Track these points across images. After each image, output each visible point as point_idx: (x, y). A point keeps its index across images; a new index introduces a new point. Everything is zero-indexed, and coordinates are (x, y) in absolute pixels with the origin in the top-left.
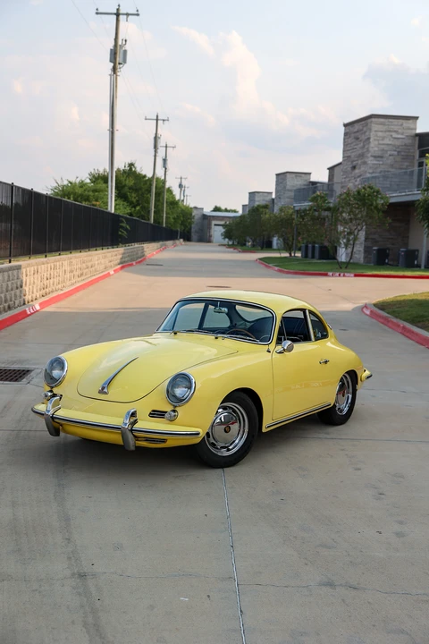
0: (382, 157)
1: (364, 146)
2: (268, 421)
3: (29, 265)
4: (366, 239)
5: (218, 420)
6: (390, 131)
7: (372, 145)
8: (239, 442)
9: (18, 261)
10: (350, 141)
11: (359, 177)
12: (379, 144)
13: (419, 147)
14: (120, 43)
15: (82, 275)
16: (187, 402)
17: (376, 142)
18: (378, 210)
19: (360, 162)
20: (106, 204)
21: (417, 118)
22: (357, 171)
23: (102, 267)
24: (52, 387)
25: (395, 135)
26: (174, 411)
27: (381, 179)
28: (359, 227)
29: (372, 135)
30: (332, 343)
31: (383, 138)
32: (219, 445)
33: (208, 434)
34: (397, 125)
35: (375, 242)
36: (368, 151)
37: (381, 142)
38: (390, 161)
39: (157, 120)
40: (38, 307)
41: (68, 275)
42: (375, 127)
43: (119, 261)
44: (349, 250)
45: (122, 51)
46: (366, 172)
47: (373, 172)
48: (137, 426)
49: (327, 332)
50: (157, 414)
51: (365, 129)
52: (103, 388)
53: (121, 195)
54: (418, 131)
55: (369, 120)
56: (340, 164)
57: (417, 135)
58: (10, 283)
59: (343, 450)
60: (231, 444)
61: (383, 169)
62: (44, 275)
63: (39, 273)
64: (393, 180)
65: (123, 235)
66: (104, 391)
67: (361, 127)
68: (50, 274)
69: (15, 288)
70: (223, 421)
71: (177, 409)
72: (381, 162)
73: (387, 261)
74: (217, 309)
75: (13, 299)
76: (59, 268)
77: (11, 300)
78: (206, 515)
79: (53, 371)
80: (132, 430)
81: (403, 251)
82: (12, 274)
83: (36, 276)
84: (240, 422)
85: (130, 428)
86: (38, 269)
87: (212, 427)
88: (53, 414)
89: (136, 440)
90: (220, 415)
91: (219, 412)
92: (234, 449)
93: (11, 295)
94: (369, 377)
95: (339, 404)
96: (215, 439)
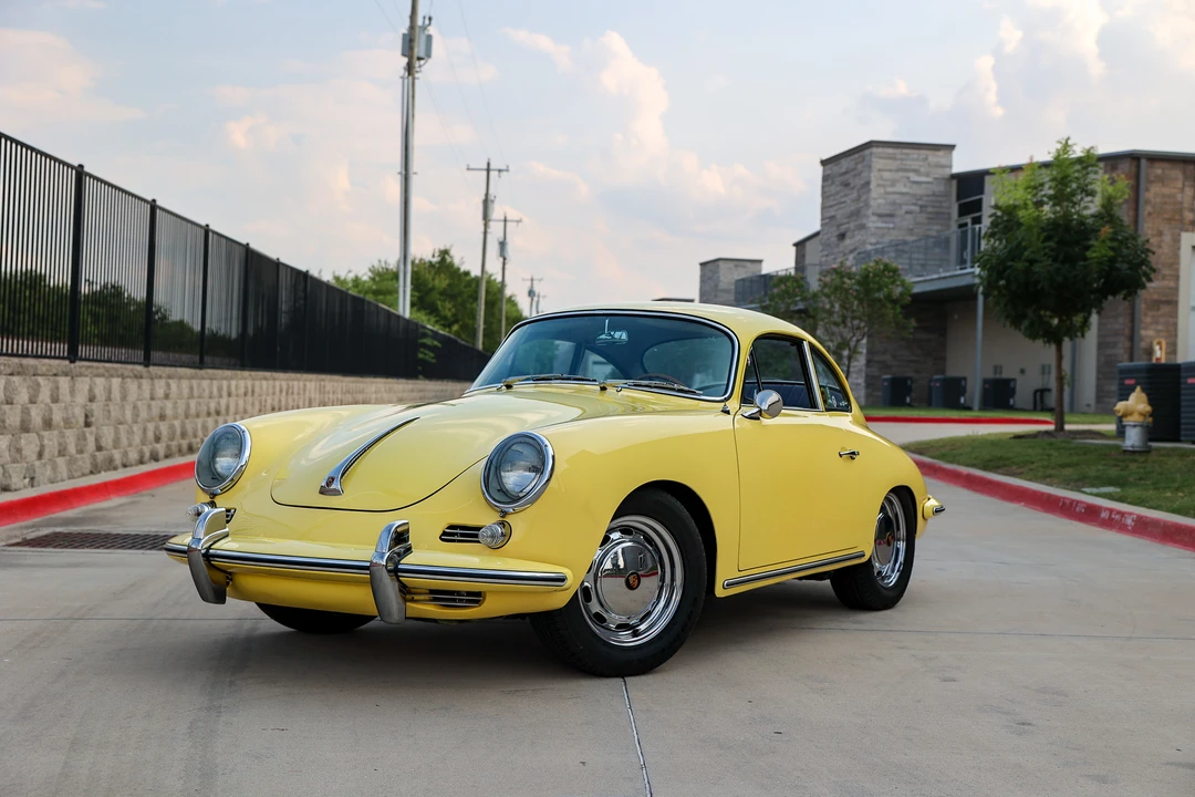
0: (891, 215)
1: (859, 197)
2: (729, 571)
4: (869, 363)
5: (608, 563)
6: (904, 170)
7: (874, 194)
8: (661, 615)
10: (833, 189)
11: (852, 251)
12: (888, 193)
13: (958, 198)
14: (420, 23)
16: (532, 502)
17: (882, 190)
18: (894, 302)
19: (852, 225)
21: (952, 147)
22: (847, 242)
24: (214, 495)
25: (914, 177)
26: (502, 524)
27: (893, 254)
28: (857, 336)
29: (874, 176)
31: (893, 183)
32: (614, 619)
33: (586, 591)
34: (917, 160)
35: (885, 367)
36: (867, 205)
37: (890, 189)
38: (908, 222)
39: (488, 170)
42: (877, 163)
45: (423, 38)
46: (864, 243)
47: (877, 243)
48: (409, 561)
50: (459, 534)
51: (860, 167)
52: (331, 481)
54: (955, 170)
55: (867, 152)
56: (816, 234)
57: (954, 177)
58: (193, 403)
59: (902, 648)
60: (642, 620)
61: (895, 235)
62: (266, 401)
63: (256, 394)
64: (915, 256)
65: (427, 357)
66: (333, 487)
67: (852, 165)
68: (280, 401)
69: (204, 413)
70: (622, 567)
71: (508, 519)
72: (891, 225)
73: (908, 400)
74: (603, 337)
75: (200, 433)
76: (298, 394)
77: (195, 436)
78: (584, 763)
79: (218, 459)
80: (395, 572)
81: (937, 380)
82: (199, 385)
83: (249, 398)
84: (663, 567)
85: (391, 567)
86: (253, 387)
87: (596, 576)
88: (209, 548)
89: (406, 600)
90: (613, 547)
91: (613, 541)
92: (651, 629)
93: (196, 425)
94: (938, 511)
95: (880, 562)
96: (602, 605)
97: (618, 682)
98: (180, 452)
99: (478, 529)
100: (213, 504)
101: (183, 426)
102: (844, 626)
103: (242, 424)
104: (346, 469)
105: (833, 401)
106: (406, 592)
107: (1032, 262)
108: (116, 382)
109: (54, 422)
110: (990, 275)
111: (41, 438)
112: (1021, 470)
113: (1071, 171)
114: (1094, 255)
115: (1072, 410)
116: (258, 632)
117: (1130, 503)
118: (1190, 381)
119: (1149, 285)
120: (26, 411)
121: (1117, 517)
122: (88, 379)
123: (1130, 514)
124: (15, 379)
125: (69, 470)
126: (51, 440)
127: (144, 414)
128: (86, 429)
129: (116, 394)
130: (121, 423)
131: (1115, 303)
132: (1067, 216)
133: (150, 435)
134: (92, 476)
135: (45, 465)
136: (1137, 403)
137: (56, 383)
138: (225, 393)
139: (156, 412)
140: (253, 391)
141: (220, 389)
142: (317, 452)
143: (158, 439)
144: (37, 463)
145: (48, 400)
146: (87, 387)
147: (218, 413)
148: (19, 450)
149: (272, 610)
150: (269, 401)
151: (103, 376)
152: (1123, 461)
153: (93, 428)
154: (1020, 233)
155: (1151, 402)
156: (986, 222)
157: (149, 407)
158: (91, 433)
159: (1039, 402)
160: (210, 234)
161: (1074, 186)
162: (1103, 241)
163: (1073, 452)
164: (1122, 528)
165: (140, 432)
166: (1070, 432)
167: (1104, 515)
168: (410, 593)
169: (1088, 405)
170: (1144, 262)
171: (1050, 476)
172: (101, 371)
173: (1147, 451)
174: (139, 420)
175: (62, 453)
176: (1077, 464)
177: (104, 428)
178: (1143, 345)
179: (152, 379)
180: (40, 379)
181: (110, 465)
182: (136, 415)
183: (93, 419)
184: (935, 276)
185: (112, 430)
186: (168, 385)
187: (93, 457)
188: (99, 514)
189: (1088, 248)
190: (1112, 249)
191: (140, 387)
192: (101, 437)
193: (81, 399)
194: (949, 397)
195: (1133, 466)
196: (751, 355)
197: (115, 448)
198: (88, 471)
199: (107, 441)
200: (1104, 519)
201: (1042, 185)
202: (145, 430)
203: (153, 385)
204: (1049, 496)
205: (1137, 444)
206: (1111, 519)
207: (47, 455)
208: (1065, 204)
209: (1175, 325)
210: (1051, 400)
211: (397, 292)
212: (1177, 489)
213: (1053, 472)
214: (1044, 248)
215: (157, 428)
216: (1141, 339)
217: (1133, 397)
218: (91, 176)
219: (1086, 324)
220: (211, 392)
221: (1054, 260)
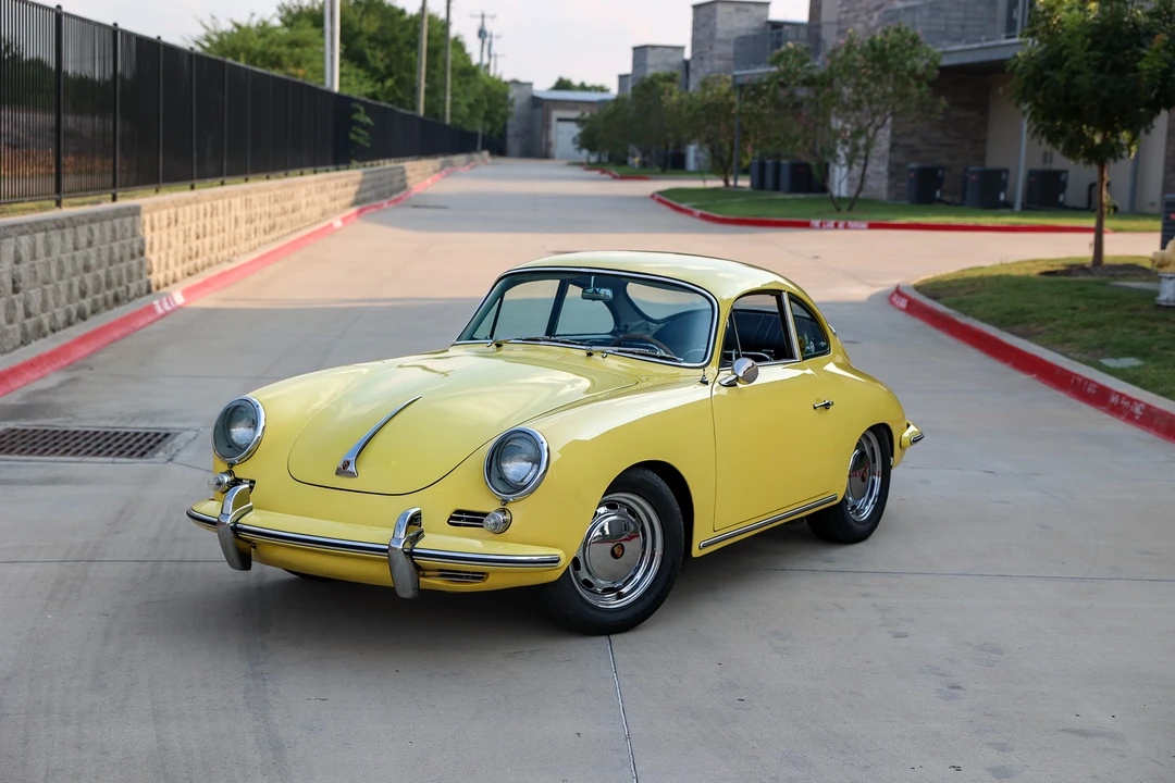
2: (706, 533)
3: (157, 207)
5: (597, 533)
8: (643, 579)
9: (133, 197)
11: (877, 8)
15: (273, 228)
16: (532, 491)
18: (919, 78)
20: (321, 72)
23: (315, 212)
24: (232, 465)
26: (504, 511)
28: (878, 120)
30: (838, 365)
32: (600, 585)
33: (576, 562)
35: (913, 153)
40: (179, 299)
41: (243, 228)
43: (351, 199)
44: (857, 170)
48: (423, 545)
49: (828, 341)
50: (465, 518)
52: (347, 464)
53: (353, 55)
58: (116, 246)
59: (866, 595)
60: (625, 584)
62: (190, 229)
63: (179, 224)
65: (361, 140)
66: (349, 469)
68: (205, 227)
69: (127, 257)
70: (607, 533)
71: (509, 508)
73: (938, 194)
75: (125, 280)
76: (223, 214)
77: (120, 284)
78: (579, 734)
79: (233, 430)
80: (411, 555)
81: (974, 172)
82: (122, 225)
83: (173, 230)
84: (644, 535)
85: (407, 551)
86: (176, 214)
87: (585, 546)
88: (236, 522)
89: (418, 576)
90: (601, 520)
91: (600, 515)
93: (121, 271)
94: (916, 441)
95: (853, 497)
96: (590, 573)
97: (604, 639)
98: (107, 306)
100: (230, 473)
101: (108, 275)
104: (359, 452)
105: (812, 347)
106: (418, 568)
107: (1074, 73)
108: (40, 236)
112: (1040, 329)
114: (1145, 66)
117: (1144, 387)
121: (1127, 404)
122: (12, 240)
123: (1139, 402)
127: (69, 269)
128: (14, 296)
129: (41, 250)
130: (47, 283)
132: (1117, 16)
133: (76, 291)
134: (23, 349)
139: (80, 264)
140: (176, 221)
143: (83, 294)
146: (12, 249)
151: (26, 233)
152: (1153, 320)
153: (21, 294)
157: (74, 259)
158: (19, 299)
160: (119, 34)
162: (1157, 51)
163: (1103, 302)
164: (1130, 417)
165: (66, 289)
166: (1109, 266)
167: (1114, 399)
168: (422, 571)
169: (1152, 204)
171: (1068, 341)
172: (25, 228)
174: (65, 276)
176: (1102, 325)
177: (32, 292)
179: (74, 227)
181: (40, 332)
183: (21, 285)
184: (976, 45)
185: (39, 294)
186: (91, 231)
187: (23, 326)
189: (1142, 56)
190: (1166, 59)
191: (63, 238)
192: (29, 303)
193: (7, 263)
194: (985, 194)
195: (1162, 328)
197: (43, 311)
198: (19, 342)
199: (35, 306)
200: (1113, 404)
202: (70, 286)
204: (1062, 369)
205: (1172, 298)
206: (1119, 405)
213: (1074, 334)
214: (1087, 58)
215: (82, 282)
221: (1100, 69)
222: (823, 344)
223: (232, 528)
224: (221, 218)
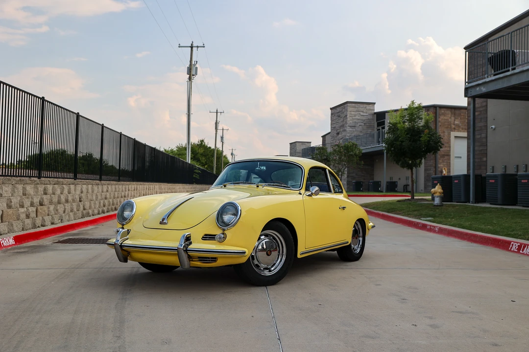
0: (355, 127)
1: (343, 121)
2: (302, 249)
4: (348, 176)
5: (260, 247)
6: (359, 111)
7: (348, 119)
8: (279, 265)
10: (335, 118)
11: (341, 139)
13: (377, 121)
14: (193, 63)
16: (234, 226)
17: (351, 118)
20: (186, 158)
21: (375, 103)
22: (340, 135)
24: (123, 225)
25: (362, 114)
26: (223, 234)
27: (355, 140)
29: (348, 113)
31: (355, 116)
32: (263, 266)
33: (252, 257)
34: (363, 108)
35: (353, 178)
36: (346, 123)
37: (353, 118)
38: (360, 129)
39: (217, 113)
42: (349, 109)
45: (194, 68)
46: (345, 136)
47: (350, 136)
48: (191, 247)
49: (342, 189)
50: (208, 237)
51: (343, 110)
52: (163, 219)
54: (375, 111)
55: (346, 105)
56: (329, 133)
57: (375, 113)
60: (272, 267)
61: (355, 133)
63: (138, 190)
64: (363, 140)
65: (197, 177)
66: (164, 221)
67: (341, 110)
69: (120, 197)
70: (265, 247)
71: (225, 232)
72: (354, 130)
73: (361, 189)
74: (257, 168)
75: (119, 204)
77: (117, 205)
78: (253, 316)
79: (124, 213)
80: (186, 251)
81: (371, 182)
82: (118, 187)
83: (135, 191)
84: (279, 248)
85: (185, 249)
86: (137, 187)
87: (256, 251)
88: (122, 243)
89: (190, 261)
90: (262, 241)
91: (262, 239)
92: (275, 270)
93: (117, 201)
94: (373, 227)
95: (354, 245)
96: (258, 261)
97: (264, 288)
98: (112, 210)
99: (215, 235)
100: (123, 228)
101: (113, 201)
102: (341, 267)
103: (133, 200)
104: (169, 215)
105: (337, 190)
106: (190, 257)
107: (402, 142)
108: (90, 186)
109: (69, 201)
110: (388, 146)
111: (64, 206)
112: (400, 213)
113: (414, 111)
114: (423, 139)
115: (416, 192)
116: (139, 272)
118: (455, 181)
119: (441, 149)
120: (59, 197)
121: (432, 228)
122: (80, 185)
123: (437, 227)
124: (56, 186)
125: (74, 217)
126: (68, 207)
127: (99, 197)
129: (90, 190)
130: (92, 201)
131: (430, 156)
133: (102, 204)
134: (82, 219)
135: (66, 215)
136: (438, 189)
137: (70, 187)
138: (127, 190)
139: (104, 196)
141: (126, 188)
142: (159, 210)
143: (104, 206)
144: (63, 215)
145: (67, 193)
146: (80, 188)
147: (125, 197)
148: (57, 210)
149: (144, 264)
150: (142, 192)
152: (434, 209)
153: (82, 202)
154: (399, 132)
155: (443, 189)
156: (387, 128)
157: (101, 195)
158: (81, 204)
159: (405, 189)
161: (415, 116)
162: (426, 135)
163: (417, 206)
164: (434, 232)
165: (98, 203)
166: (416, 199)
168: (191, 258)
169: (422, 190)
170: (439, 142)
171: (410, 214)
172: (85, 183)
173: (441, 205)
175: (72, 211)
176: (419, 210)
177: (86, 202)
178: (439, 169)
179: (102, 185)
180: (64, 186)
181: (88, 215)
182: (97, 198)
183: (82, 199)
184: (370, 147)
185: (89, 203)
186: (108, 187)
187: (82, 212)
188: (84, 232)
189: (422, 137)
190: (428, 137)
191: (98, 188)
192: (85, 205)
193: (78, 192)
194: (375, 188)
195: (437, 210)
196: (308, 174)
197: (90, 209)
198: (80, 217)
199: (87, 206)
200: (428, 229)
201: (405, 116)
202: (100, 203)
203: (102, 187)
204: (410, 221)
205: (438, 203)
206: (430, 228)
207: (66, 212)
208: (413, 122)
209: (450, 162)
210: (410, 189)
211: (186, 154)
212: (452, 218)
214: (406, 137)
215: (104, 202)
216: (439, 167)
217: (437, 187)
218: (82, 116)
219: (420, 162)
220: (122, 190)
221: (409, 141)
222: (340, 190)
223: (120, 246)
224: (151, 191)
